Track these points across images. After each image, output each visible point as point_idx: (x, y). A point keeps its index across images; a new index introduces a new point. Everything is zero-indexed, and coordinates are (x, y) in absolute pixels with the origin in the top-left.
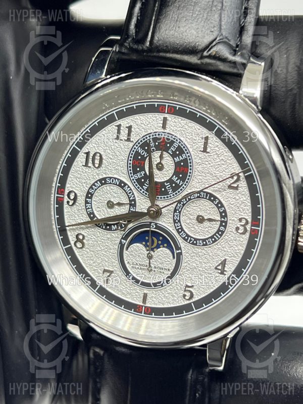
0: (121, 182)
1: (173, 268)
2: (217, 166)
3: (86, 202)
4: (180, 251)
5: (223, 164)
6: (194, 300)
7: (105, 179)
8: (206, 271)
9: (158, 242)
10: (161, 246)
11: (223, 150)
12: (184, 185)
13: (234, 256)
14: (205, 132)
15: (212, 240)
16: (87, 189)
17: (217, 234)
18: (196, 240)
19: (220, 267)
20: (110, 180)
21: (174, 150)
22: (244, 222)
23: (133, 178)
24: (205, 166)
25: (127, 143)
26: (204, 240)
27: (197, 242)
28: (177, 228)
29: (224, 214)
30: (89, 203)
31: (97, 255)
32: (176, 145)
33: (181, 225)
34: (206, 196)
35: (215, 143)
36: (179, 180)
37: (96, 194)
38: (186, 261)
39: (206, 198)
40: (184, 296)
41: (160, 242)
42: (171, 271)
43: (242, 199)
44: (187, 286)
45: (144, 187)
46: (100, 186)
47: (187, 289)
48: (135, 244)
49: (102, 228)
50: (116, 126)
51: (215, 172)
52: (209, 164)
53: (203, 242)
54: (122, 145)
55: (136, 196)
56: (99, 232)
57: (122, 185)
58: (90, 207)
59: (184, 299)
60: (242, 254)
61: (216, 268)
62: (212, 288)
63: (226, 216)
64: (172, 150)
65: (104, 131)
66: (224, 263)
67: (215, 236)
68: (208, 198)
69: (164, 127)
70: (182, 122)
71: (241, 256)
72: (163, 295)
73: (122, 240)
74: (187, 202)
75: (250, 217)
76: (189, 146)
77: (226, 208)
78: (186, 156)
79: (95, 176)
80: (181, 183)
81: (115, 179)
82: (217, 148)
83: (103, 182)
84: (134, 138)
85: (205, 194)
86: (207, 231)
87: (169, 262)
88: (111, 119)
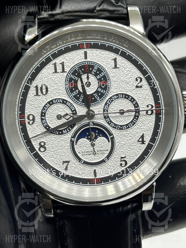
0: (64, 100)
1: (110, 148)
2: (125, 76)
3: (42, 119)
4: (112, 136)
5: (129, 73)
6: (128, 165)
7: (52, 101)
8: (132, 145)
9: (95, 134)
10: (98, 136)
11: (127, 64)
12: (106, 93)
13: (148, 130)
14: (113, 55)
15: (132, 124)
16: (41, 110)
17: (135, 119)
18: (121, 126)
19: (141, 140)
20: (56, 101)
21: (95, 71)
22: (150, 107)
23: (71, 96)
24: (118, 77)
25: (62, 74)
26: (127, 125)
27: (122, 128)
28: (107, 121)
29: (136, 105)
30: (44, 120)
31: (56, 153)
32: (96, 68)
33: (110, 119)
34: (123, 96)
35: (121, 60)
36: (103, 90)
37: (47, 112)
38: (117, 142)
39: (123, 98)
40: (121, 164)
41: (97, 134)
42: (109, 150)
43: (146, 93)
44: (122, 158)
45: (80, 100)
46: (49, 107)
47: (122, 159)
48: (81, 139)
49: (57, 134)
50: (52, 64)
51: (125, 79)
52: (120, 75)
53: (126, 127)
54: (59, 76)
55: (75, 107)
56: (55, 137)
57: (64, 102)
58: (45, 122)
59: (121, 167)
60: (153, 128)
61: (138, 141)
62: (138, 155)
63: (138, 106)
64: (94, 72)
65: (45, 69)
66: (142, 137)
67: (133, 121)
68: (124, 97)
69: (86, 58)
70: (97, 52)
71: (153, 129)
72: (107, 168)
73: (72, 139)
74: (111, 103)
75: (154, 103)
76: (104, 67)
77: (137, 101)
78: (104, 73)
79: (44, 100)
80: (104, 92)
81: (59, 99)
82: (123, 64)
83: (51, 103)
84: (67, 69)
85: (121, 95)
86: (128, 119)
87: (106, 145)
88: (48, 60)
